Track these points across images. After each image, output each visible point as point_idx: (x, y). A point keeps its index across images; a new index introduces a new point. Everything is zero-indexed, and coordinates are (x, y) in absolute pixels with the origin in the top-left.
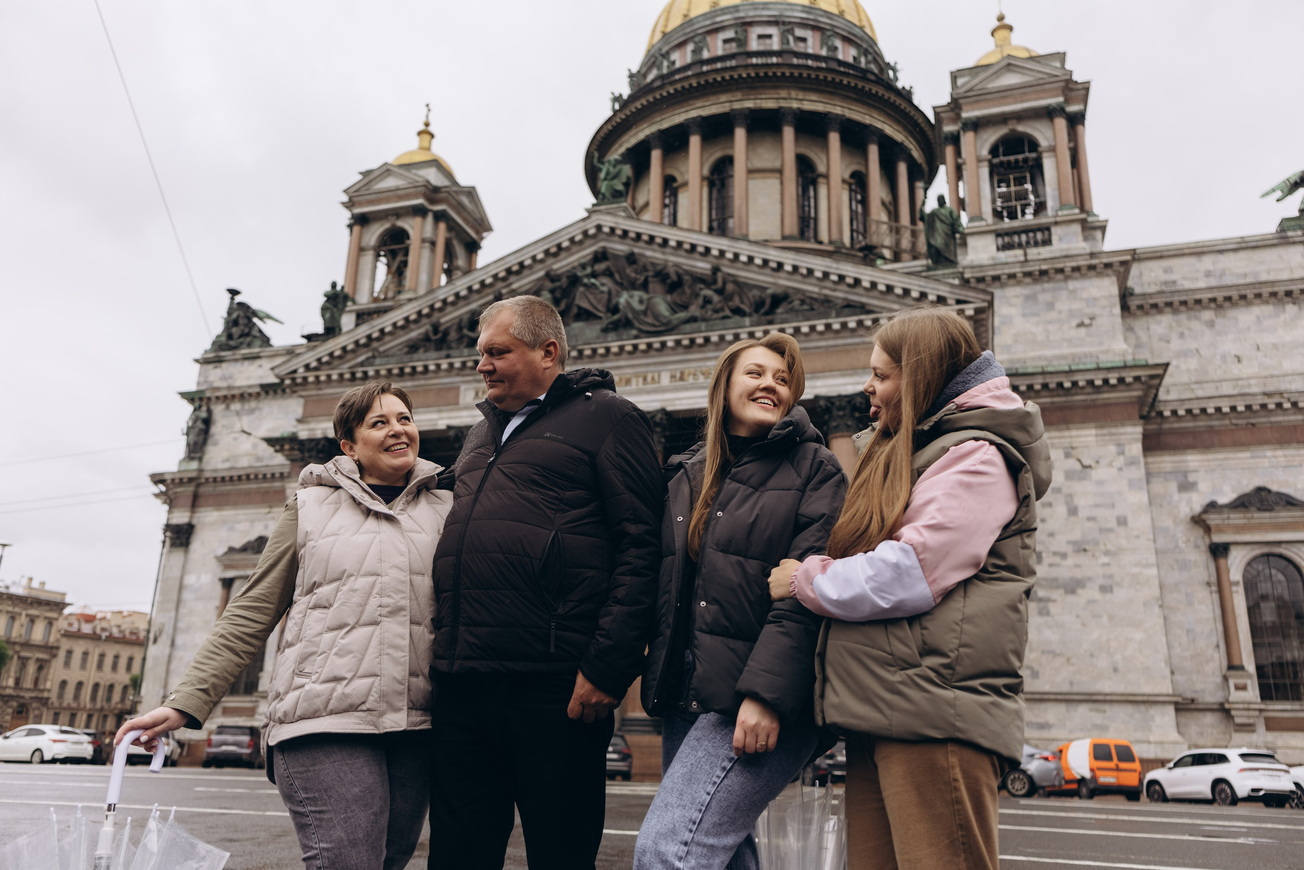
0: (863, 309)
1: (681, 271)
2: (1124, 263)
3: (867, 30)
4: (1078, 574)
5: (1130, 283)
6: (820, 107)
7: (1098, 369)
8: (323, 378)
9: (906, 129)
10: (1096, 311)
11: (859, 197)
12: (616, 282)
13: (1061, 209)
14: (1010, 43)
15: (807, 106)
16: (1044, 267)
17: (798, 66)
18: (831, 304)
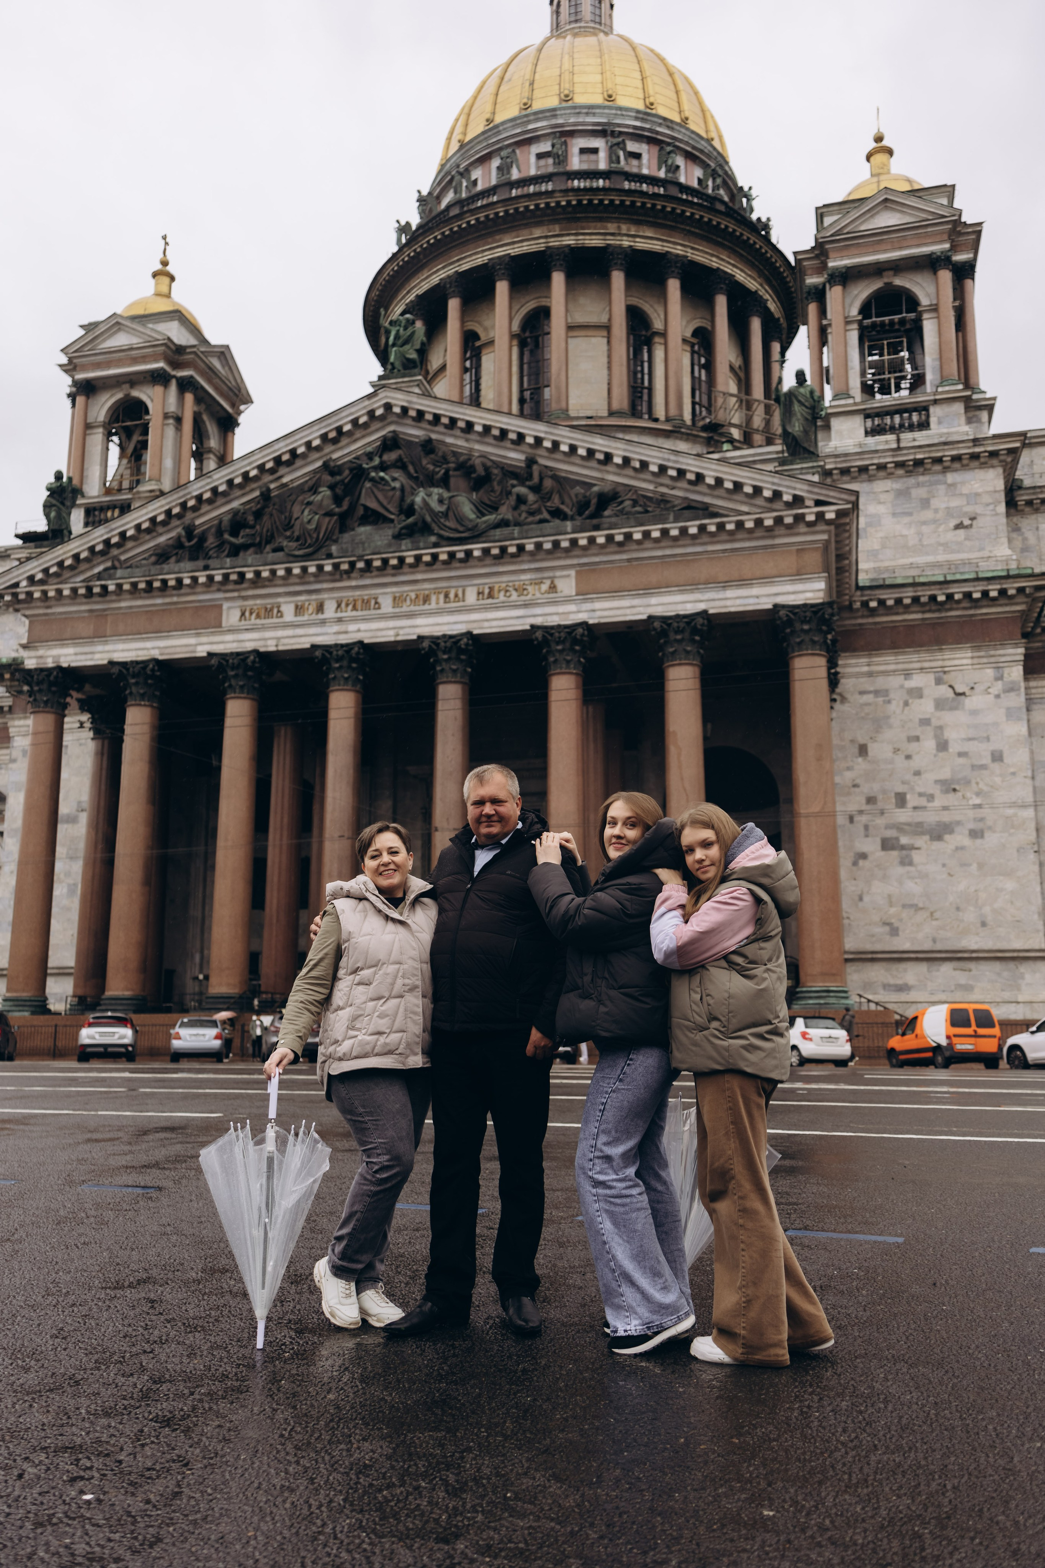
0: (707, 511)
1: (489, 464)
2: (1012, 451)
3: (716, 144)
4: (946, 817)
5: (1019, 474)
6: (656, 246)
7: (977, 579)
8: (51, 594)
9: (761, 274)
10: (979, 509)
11: (703, 361)
12: (410, 476)
13: (941, 384)
14: (888, 173)
15: (641, 244)
16: (920, 456)
17: (630, 192)
18: (668, 505)
